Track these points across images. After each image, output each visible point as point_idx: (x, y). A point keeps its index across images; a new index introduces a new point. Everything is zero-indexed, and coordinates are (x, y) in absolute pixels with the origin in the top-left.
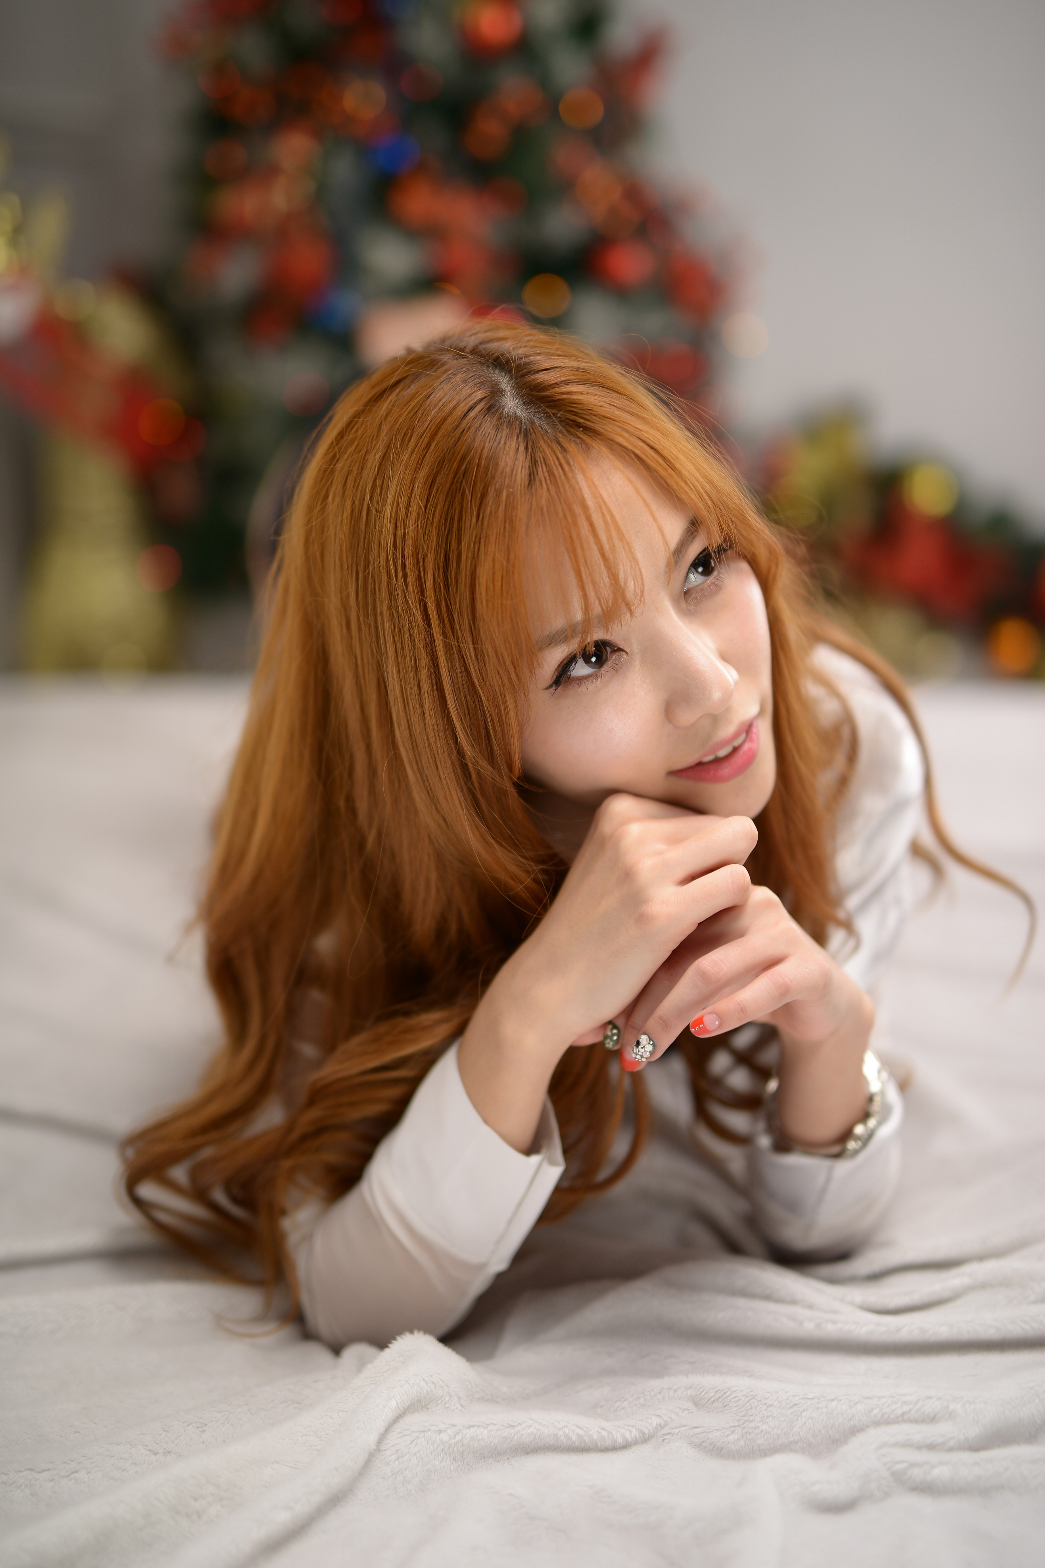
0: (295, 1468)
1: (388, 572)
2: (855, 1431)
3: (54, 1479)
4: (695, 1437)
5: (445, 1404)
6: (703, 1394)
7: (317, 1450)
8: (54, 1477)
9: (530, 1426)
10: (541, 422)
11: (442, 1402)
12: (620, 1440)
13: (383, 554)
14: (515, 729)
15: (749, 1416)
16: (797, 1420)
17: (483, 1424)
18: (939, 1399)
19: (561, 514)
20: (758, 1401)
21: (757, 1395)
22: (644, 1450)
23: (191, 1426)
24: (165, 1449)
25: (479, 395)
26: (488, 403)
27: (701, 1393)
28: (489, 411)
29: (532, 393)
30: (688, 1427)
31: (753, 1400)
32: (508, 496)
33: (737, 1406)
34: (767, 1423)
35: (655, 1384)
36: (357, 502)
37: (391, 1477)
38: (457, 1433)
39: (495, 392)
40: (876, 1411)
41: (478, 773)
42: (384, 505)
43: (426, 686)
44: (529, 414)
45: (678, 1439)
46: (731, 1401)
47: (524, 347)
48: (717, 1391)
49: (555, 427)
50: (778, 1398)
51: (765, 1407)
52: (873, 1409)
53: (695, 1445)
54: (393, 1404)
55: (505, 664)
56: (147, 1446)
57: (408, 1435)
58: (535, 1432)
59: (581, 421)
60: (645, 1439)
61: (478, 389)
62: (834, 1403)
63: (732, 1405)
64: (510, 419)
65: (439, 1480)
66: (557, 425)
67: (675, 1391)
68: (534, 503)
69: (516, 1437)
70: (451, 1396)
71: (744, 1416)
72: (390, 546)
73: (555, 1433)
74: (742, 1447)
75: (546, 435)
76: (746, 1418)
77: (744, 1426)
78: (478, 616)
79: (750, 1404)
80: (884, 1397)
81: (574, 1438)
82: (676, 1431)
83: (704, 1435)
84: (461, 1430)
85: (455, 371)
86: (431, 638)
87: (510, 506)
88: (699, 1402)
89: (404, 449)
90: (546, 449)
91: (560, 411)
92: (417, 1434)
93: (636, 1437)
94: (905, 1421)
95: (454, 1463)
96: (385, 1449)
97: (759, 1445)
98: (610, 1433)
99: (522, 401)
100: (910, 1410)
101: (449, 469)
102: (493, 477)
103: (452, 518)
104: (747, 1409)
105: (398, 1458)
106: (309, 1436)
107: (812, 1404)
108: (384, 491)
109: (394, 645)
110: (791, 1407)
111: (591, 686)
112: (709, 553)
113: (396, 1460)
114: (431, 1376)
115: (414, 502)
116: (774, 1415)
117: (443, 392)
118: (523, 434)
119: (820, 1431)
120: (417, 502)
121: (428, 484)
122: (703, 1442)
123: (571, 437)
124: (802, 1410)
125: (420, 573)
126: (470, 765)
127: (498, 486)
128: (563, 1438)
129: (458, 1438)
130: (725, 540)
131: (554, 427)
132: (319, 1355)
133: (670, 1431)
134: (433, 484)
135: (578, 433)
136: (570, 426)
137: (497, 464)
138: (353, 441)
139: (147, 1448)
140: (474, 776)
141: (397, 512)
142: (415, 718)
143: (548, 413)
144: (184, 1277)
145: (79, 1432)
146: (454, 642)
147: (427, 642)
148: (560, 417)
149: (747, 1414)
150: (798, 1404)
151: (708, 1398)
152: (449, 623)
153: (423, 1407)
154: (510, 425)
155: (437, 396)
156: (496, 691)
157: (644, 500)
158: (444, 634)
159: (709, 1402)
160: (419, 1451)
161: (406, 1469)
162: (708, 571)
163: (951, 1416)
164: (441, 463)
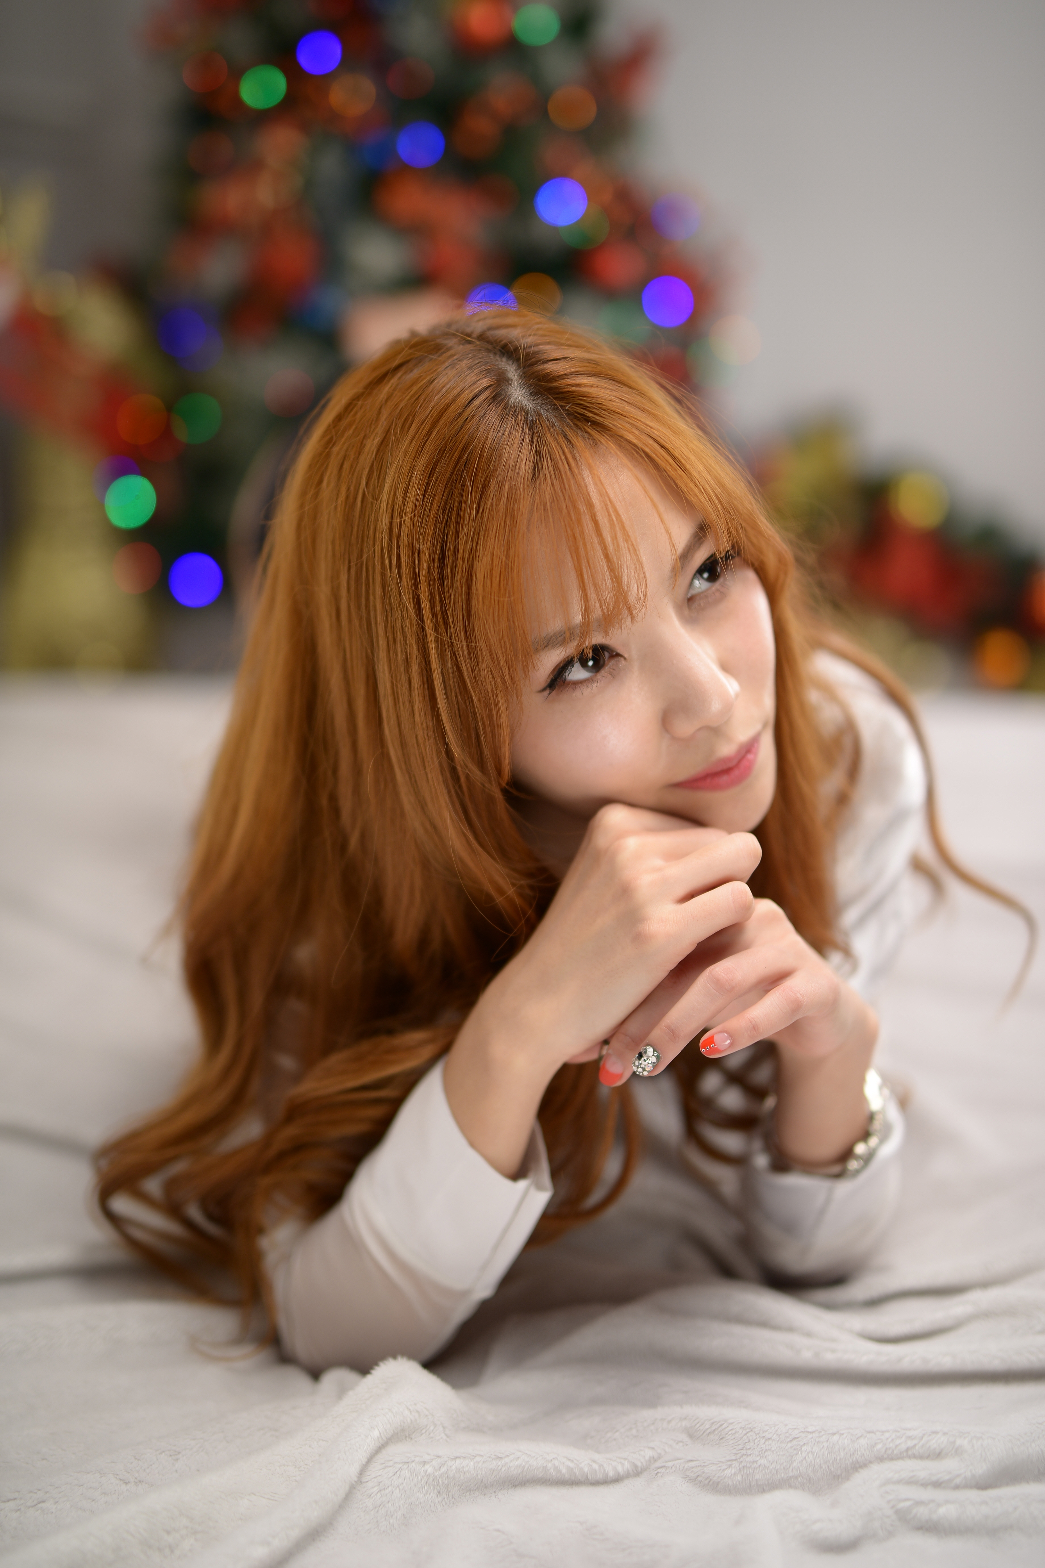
0: (273, 1500)
1: (383, 562)
2: (858, 1466)
3: (20, 1509)
4: (690, 1471)
5: (430, 1434)
6: (698, 1425)
7: (296, 1481)
8: (20, 1507)
9: (519, 1458)
10: (548, 414)
11: (426, 1431)
12: (611, 1474)
13: (378, 543)
14: (506, 732)
15: (746, 1449)
16: (797, 1454)
17: (469, 1456)
18: (945, 1434)
19: (565, 511)
20: (756, 1435)
21: (755, 1428)
22: (637, 1484)
23: (163, 1454)
24: (136, 1478)
25: (485, 382)
26: (494, 391)
27: (696, 1425)
28: (494, 400)
29: (540, 383)
30: (682, 1461)
31: (750, 1433)
32: (510, 489)
33: (734, 1439)
34: (766, 1457)
35: (647, 1414)
36: (352, 488)
37: (372, 1510)
38: (442, 1465)
39: (501, 380)
40: (879, 1446)
41: (467, 777)
42: (381, 492)
43: (416, 683)
44: (536, 405)
45: (672, 1473)
46: (727, 1433)
47: (534, 335)
48: (713, 1423)
49: (563, 420)
50: (777, 1431)
51: (764, 1440)
52: (876, 1444)
53: (690, 1480)
54: (376, 1433)
55: (499, 663)
56: (117, 1475)
57: (391, 1466)
58: (524, 1464)
59: (590, 415)
60: (637, 1472)
61: (483, 376)
62: (836, 1437)
63: (729, 1437)
64: (516, 409)
65: (422, 1514)
66: (565, 418)
67: (669, 1422)
68: (537, 497)
69: (503, 1469)
70: (435, 1425)
71: (741, 1450)
72: (385, 536)
73: (545, 1465)
74: (739, 1482)
75: (553, 427)
76: (744, 1452)
77: (741, 1459)
78: (473, 613)
79: (748, 1437)
80: (888, 1431)
81: (564, 1471)
82: (670, 1464)
83: (699, 1468)
84: (446, 1461)
85: (461, 356)
86: (423, 634)
87: (512, 500)
88: (694, 1434)
89: (404, 436)
90: (552, 443)
91: (569, 403)
92: (400, 1466)
93: (628, 1471)
94: (909, 1457)
95: (439, 1496)
96: (366, 1480)
97: (757, 1480)
98: (601, 1466)
99: (529, 391)
100: (915, 1445)
101: (450, 458)
102: (495, 469)
103: (451, 509)
104: (744, 1442)
105: (380, 1491)
106: (287, 1466)
107: (812, 1438)
108: (381, 478)
109: (386, 638)
110: (791, 1441)
111: (586, 691)
112: (716, 560)
113: (378, 1492)
114: (415, 1404)
115: (412, 490)
116: (773, 1449)
117: (447, 378)
118: (528, 426)
119: (821, 1467)
120: (415, 491)
121: (427, 473)
122: (698, 1476)
123: (579, 431)
124: (802, 1444)
125: (415, 565)
126: (459, 768)
127: (500, 477)
128: (552, 1470)
129: (443, 1469)
130: (733, 547)
131: (561, 419)
132: (299, 1380)
133: (664, 1464)
134: (433, 472)
135: (586, 428)
136: (578, 420)
137: (500, 455)
138: (350, 425)
139: (118, 1477)
140: (463, 779)
141: (393, 500)
142: (405, 715)
143: (556, 405)
144: (158, 1296)
145: (46, 1459)
146: (445, 638)
147: (419, 638)
148: (568, 410)
149: (744, 1447)
150: (798, 1438)
151: (704, 1430)
152: (443, 619)
153: (406, 1437)
154: (516, 415)
155: (441, 382)
156: (488, 692)
157: (652, 500)
158: (437, 630)
159: (705, 1434)
160: (403, 1483)
161: (389, 1502)
162: (713, 577)
163: (958, 1452)
164: (442, 452)
